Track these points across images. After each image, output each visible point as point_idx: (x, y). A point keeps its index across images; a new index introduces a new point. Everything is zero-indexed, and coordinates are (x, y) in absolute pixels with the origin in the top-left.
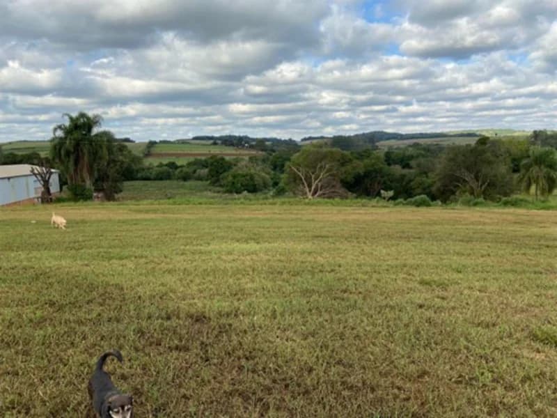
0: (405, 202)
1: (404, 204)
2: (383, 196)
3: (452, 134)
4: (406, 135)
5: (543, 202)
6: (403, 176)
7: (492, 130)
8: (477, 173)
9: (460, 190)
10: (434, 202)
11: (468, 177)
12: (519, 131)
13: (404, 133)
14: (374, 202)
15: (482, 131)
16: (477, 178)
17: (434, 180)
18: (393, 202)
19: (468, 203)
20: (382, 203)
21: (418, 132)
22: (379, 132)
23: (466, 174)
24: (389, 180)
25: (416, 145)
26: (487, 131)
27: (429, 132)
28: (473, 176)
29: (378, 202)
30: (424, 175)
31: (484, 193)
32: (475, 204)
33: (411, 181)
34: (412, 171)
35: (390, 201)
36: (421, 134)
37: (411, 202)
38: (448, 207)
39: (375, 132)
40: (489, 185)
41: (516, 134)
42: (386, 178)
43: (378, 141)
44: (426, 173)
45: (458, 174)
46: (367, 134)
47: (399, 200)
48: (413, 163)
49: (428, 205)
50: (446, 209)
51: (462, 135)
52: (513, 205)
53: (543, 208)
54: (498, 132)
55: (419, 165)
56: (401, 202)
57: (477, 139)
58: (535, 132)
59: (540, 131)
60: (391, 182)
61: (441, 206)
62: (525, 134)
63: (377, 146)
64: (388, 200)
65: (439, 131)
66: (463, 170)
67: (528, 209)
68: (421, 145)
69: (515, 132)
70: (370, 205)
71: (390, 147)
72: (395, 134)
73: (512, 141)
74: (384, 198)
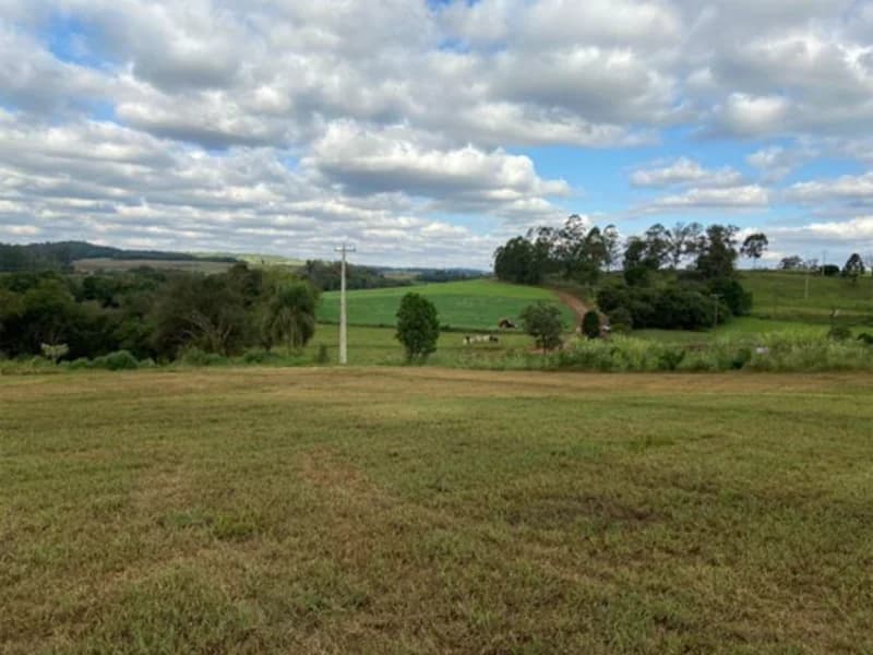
0: (90, 363)
1: (87, 367)
2: (47, 353)
3: (200, 256)
4: (128, 252)
5: (297, 356)
6: (102, 320)
7: (258, 255)
8: (216, 316)
9: (190, 342)
10: (144, 362)
11: (202, 321)
12: (291, 260)
13: (124, 248)
14: (28, 365)
15: (245, 255)
16: (215, 323)
17: (151, 326)
18: (67, 363)
19: (195, 361)
20: (45, 365)
21: (149, 249)
22: (78, 243)
23: (199, 317)
24: (76, 325)
25: (144, 269)
26: (252, 256)
27: (165, 250)
28: (208, 319)
29: (35, 364)
30: (138, 318)
31: (225, 345)
32: (208, 363)
33: (115, 327)
34: (116, 311)
35: (63, 363)
36: (153, 252)
37: (100, 362)
38: (165, 369)
39: (71, 242)
40: (231, 334)
41: (288, 263)
42: (70, 322)
43: (75, 259)
44: (140, 315)
45: (186, 317)
46: (54, 245)
47: (80, 360)
48: (119, 298)
49: (133, 367)
50: (162, 372)
51: (215, 259)
52: (259, 362)
53: (297, 364)
54: (265, 259)
55: (128, 302)
56: (83, 364)
57: (232, 265)
58: (309, 262)
59: (315, 261)
60: (80, 329)
61: (152, 367)
62: (298, 264)
63: (72, 268)
64: (58, 362)
65: (183, 250)
66: (194, 311)
67: (277, 366)
68: (152, 270)
69: (287, 260)
70: (20, 372)
71: (100, 271)
72: (107, 248)
73: (277, 272)
74: (50, 358)
